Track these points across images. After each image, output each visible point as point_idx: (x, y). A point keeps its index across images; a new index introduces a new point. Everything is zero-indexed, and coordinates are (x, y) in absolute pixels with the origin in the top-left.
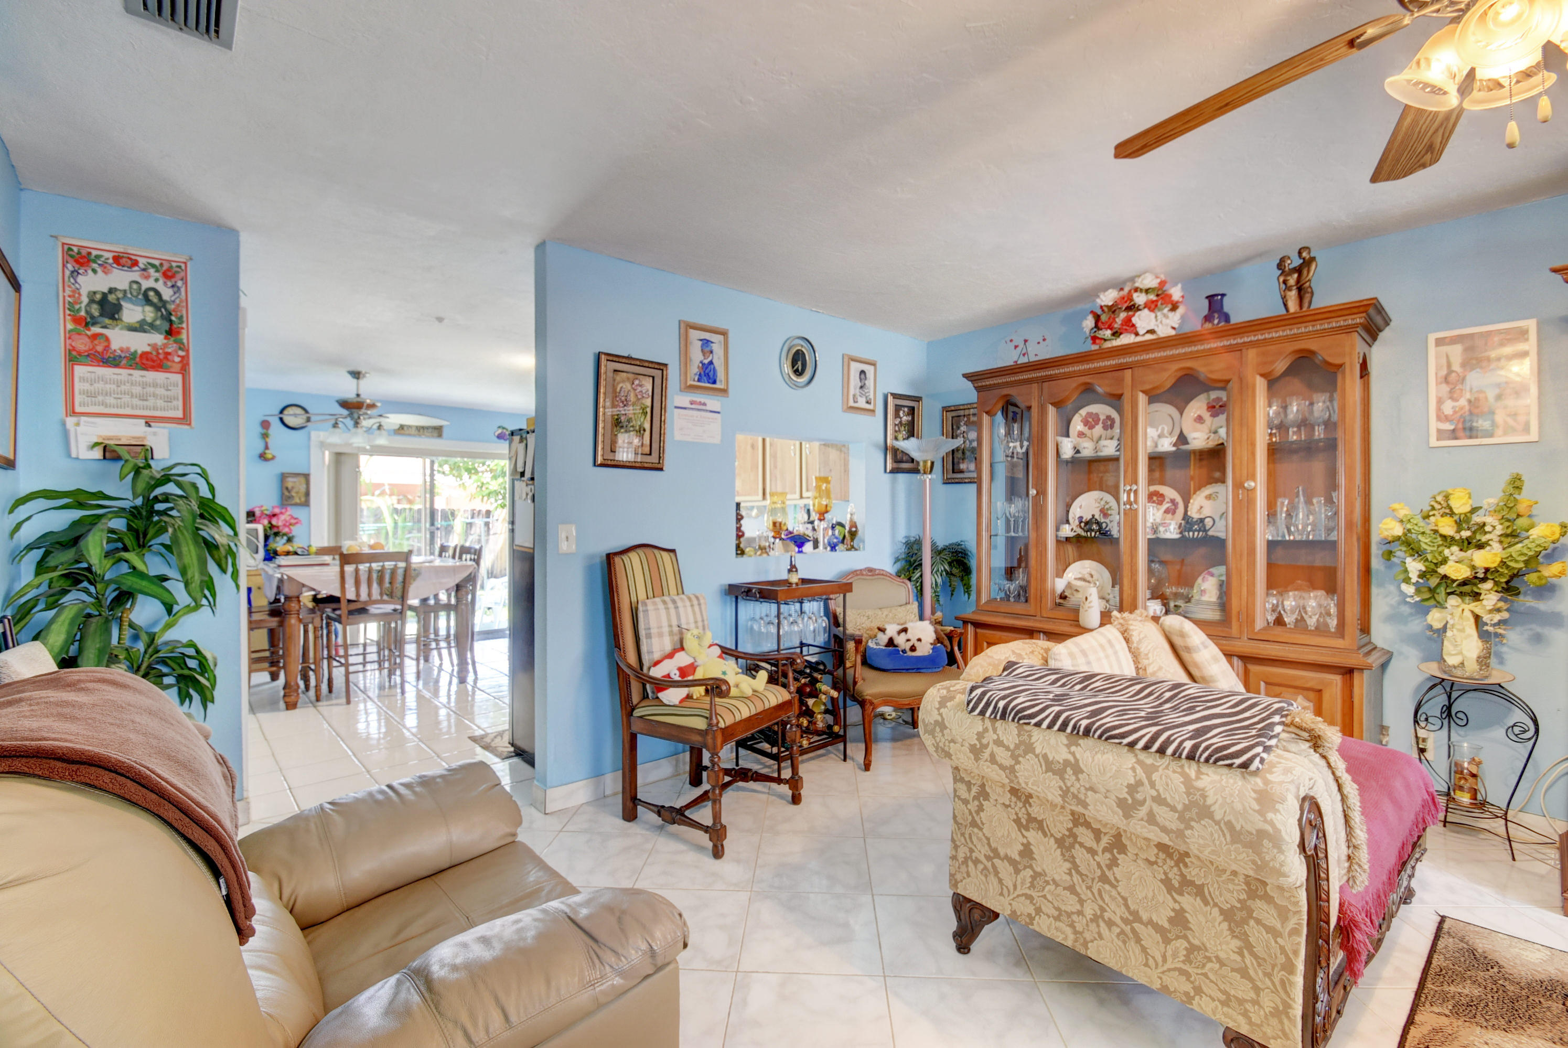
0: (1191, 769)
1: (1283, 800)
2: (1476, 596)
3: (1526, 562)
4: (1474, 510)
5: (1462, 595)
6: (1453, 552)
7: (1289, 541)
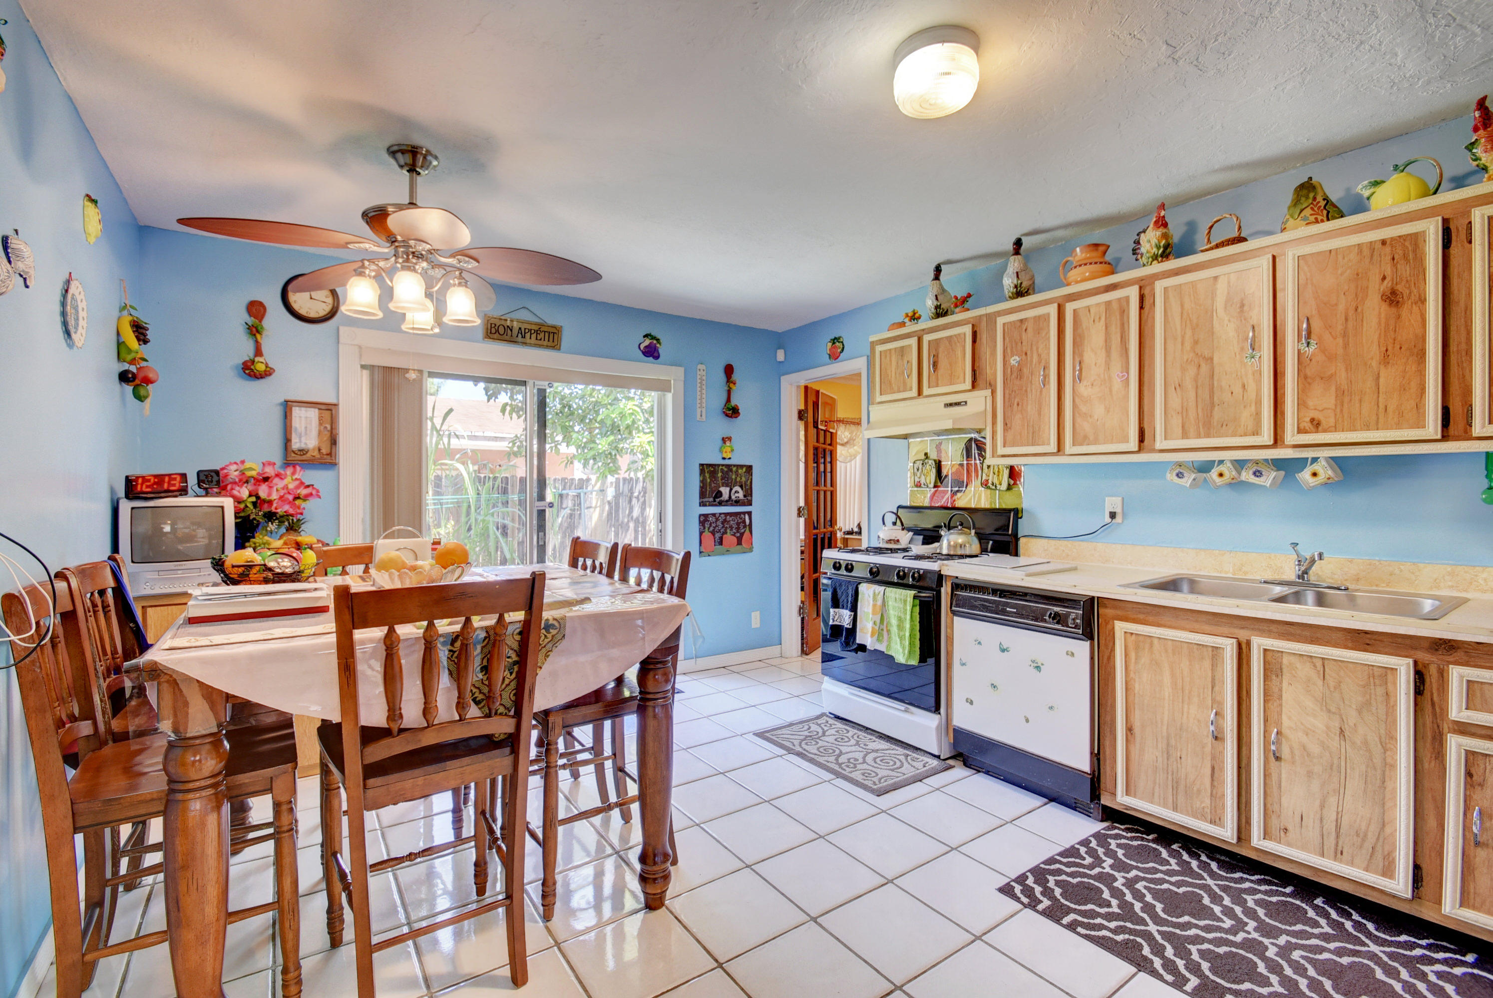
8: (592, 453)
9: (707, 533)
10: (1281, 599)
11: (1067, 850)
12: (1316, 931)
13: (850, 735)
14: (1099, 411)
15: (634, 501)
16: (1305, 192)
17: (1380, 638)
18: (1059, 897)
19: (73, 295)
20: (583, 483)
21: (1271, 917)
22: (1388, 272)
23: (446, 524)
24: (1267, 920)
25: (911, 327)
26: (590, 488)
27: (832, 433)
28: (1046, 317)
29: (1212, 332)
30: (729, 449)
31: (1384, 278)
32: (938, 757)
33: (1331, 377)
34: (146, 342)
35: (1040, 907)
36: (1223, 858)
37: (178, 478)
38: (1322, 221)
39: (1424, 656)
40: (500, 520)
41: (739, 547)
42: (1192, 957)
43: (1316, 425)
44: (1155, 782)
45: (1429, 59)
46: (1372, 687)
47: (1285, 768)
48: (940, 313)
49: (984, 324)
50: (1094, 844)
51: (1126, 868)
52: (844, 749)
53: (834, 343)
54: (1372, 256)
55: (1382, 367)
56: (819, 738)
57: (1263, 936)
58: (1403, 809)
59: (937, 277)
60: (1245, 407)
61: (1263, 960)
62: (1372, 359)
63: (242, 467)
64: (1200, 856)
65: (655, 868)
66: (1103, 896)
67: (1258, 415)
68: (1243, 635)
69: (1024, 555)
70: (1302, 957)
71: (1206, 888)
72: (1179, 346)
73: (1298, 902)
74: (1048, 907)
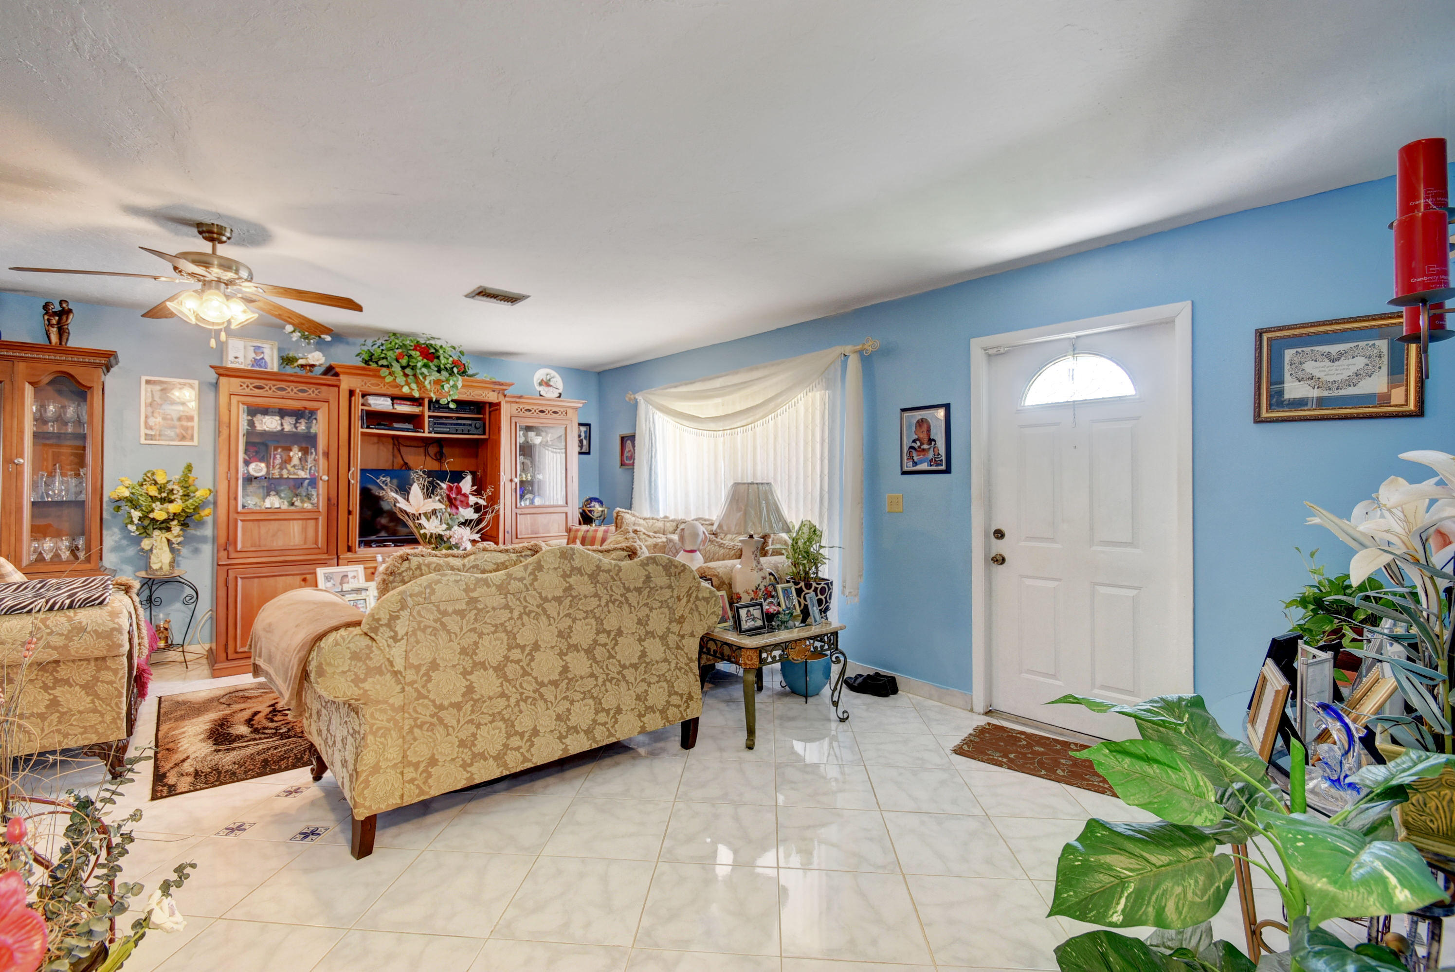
0: (71, 613)
1: (121, 613)
2: (169, 529)
3: (194, 509)
4: (168, 482)
5: (161, 529)
6: (157, 505)
7: (49, 502)
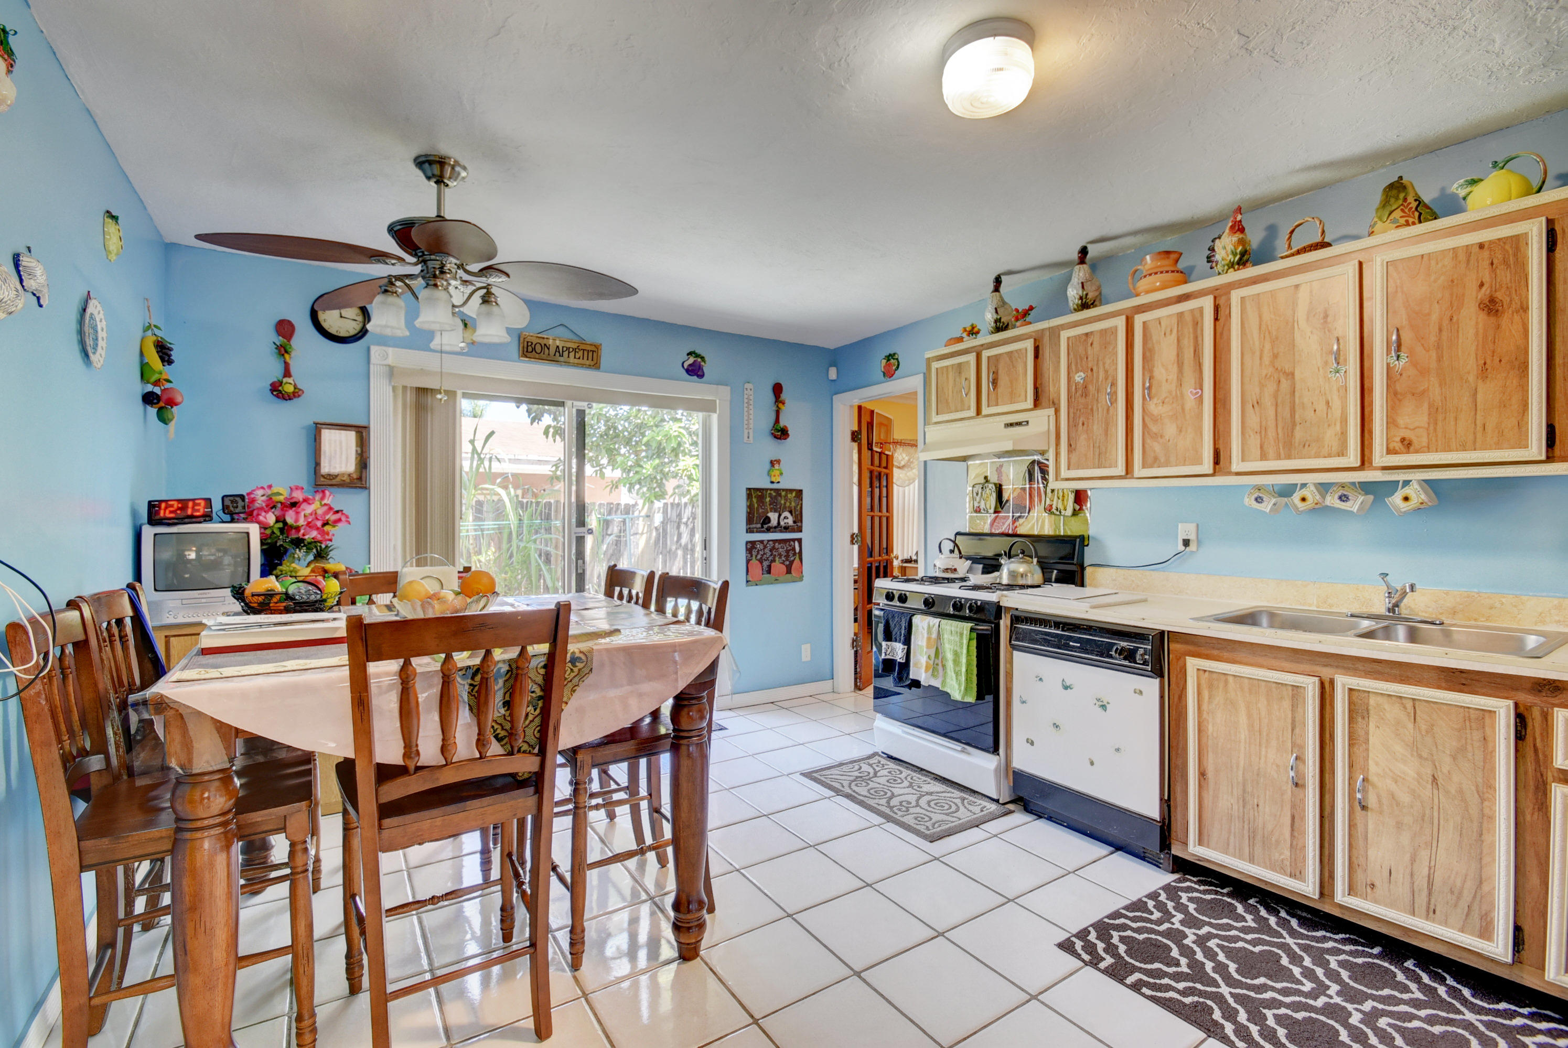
8: (637, 477)
9: (754, 561)
10: (1369, 635)
11: (1133, 904)
12: (1406, 996)
13: (903, 776)
14: (1170, 430)
15: (683, 527)
16: (1394, 192)
17: (1477, 677)
18: (1123, 954)
19: (92, 314)
20: (628, 509)
21: (1356, 980)
22: (1487, 279)
23: (486, 551)
24: (1352, 983)
25: (970, 343)
26: (636, 514)
27: (887, 455)
28: (1113, 331)
29: (1293, 345)
30: (778, 473)
31: (1482, 285)
32: (997, 801)
33: (1423, 392)
34: (170, 362)
35: (1102, 965)
36: (1304, 914)
37: (203, 503)
38: (1414, 223)
39: (1526, 698)
40: (542, 547)
41: (788, 575)
42: (1268, 1022)
43: (1407, 445)
44: (1229, 832)
45: (1531, 45)
46: (1468, 731)
47: (1372, 818)
48: (1000, 326)
49: (1046, 339)
50: (1163, 897)
51: (1197, 924)
52: (896, 791)
53: (889, 360)
54: (1468, 261)
55: (1480, 381)
56: (869, 779)
57: (1346, 1001)
58: (1503, 865)
59: (997, 289)
60: (1329, 425)
61: (1345, 1028)
62: (1469, 373)
63: (269, 492)
64: (1279, 912)
65: (689, 916)
66: (1172, 954)
67: (1344, 434)
68: (1326, 673)
69: (1090, 585)
70: (1389, 1025)
71: (1285, 947)
72: (1257, 361)
73: (1386, 965)
74: (1111, 965)
